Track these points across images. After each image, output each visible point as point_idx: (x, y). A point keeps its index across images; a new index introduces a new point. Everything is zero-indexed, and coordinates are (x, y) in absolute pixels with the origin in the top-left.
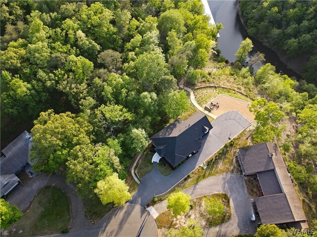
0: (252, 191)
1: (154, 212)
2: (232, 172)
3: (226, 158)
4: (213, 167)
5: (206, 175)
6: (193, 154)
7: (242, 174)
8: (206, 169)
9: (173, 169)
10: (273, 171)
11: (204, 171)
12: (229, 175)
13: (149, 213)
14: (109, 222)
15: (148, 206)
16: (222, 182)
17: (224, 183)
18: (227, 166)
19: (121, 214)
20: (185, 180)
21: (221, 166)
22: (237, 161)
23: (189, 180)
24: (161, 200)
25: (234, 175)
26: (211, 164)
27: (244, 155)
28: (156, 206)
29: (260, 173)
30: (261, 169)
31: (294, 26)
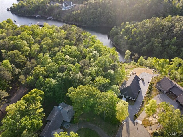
0: (172, 98)
1: (139, 121)
2: (159, 93)
3: (153, 90)
4: (150, 95)
5: (150, 98)
6: (139, 93)
7: (163, 93)
8: (148, 96)
9: (135, 101)
10: (175, 86)
12: (159, 95)
13: (137, 123)
14: (122, 133)
15: (134, 120)
16: (159, 99)
17: (160, 99)
18: (156, 92)
19: (125, 128)
20: (143, 103)
21: (153, 93)
22: (158, 89)
23: (145, 103)
24: (139, 115)
26: (149, 93)
27: (160, 85)
28: (138, 118)
29: (171, 89)
30: (171, 87)
31: (141, 43)
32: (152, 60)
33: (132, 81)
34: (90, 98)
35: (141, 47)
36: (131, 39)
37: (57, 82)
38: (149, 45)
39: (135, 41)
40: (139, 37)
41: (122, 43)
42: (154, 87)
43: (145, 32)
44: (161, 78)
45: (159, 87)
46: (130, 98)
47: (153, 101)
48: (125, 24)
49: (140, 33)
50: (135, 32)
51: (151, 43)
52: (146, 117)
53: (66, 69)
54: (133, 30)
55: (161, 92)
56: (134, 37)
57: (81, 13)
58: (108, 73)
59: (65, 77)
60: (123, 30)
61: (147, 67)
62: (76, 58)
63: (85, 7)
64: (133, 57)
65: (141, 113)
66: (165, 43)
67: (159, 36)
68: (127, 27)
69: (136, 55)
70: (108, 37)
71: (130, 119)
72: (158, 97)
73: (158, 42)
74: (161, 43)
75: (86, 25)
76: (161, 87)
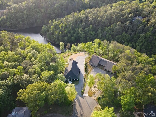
0: (102, 68)
1: (86, 95)
2: (93, 68)
3: (88, 67)
4: (88, 71)
5: (88, 74)
6: (79, 73)
7: (96, 67)
9: (78, 81)
10: (101, 60)
11: (86, 74)
12: (93, 70)
13: (85, 96)
14: (76, 109)
15: (82, 95)
17: (94, 72)
18: (91, 68)
19: (77, 104)
20: (84, 80)
22: (92, 66)
23: (85, 79)
24: (84, 90)
25: (94, 69)
26: (86, 71)
27: (92, 62)
28: (84, 92)
29: (99, 62)
30: (99, 61)
31: (69, 34)
32: (81, 45)
33: (72, 66)
34: (42, 92)
35: (71, 37)
36: (61, 33)
37: (2, 91)
38: (75, 34)
39: (65, 33)
40: (66, 30)
41: (55, 37)
42: (88, 65)
43: (70, 25)
44: (91, 56)
45: (92, 63)
46: (74, 80)
47: (90, 75)
48: (52, 22)
49: (66, 27)
50: (62, 27)
51: (76, 32)
52: (89, 89)
53: (8, 75)
54: (60, 26)
55: (93, 67)
56: (63, 30)
57: (7, 18)
58: (51, 66)
59: (10, 83)
60: (52, 27)
61: (79, 51)
62: (16, 62)
63: (9, 12)
64: (67, 47)
65: (85, 88)
66: (86, 31)
67: (80, 26)
68: (55, 24)
69: (69, 44)
70: (41, 35)
71: (79, 96)
72: (93, 71)
73: (81, 31)
74: (84, 31)
75: (17, 29)
76: (93, 63)
